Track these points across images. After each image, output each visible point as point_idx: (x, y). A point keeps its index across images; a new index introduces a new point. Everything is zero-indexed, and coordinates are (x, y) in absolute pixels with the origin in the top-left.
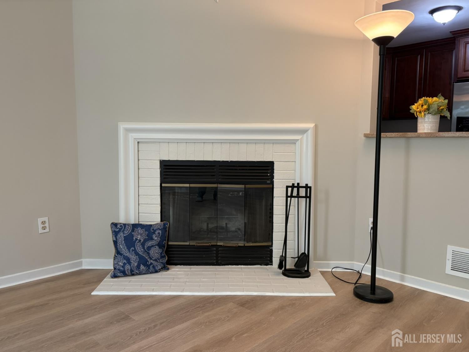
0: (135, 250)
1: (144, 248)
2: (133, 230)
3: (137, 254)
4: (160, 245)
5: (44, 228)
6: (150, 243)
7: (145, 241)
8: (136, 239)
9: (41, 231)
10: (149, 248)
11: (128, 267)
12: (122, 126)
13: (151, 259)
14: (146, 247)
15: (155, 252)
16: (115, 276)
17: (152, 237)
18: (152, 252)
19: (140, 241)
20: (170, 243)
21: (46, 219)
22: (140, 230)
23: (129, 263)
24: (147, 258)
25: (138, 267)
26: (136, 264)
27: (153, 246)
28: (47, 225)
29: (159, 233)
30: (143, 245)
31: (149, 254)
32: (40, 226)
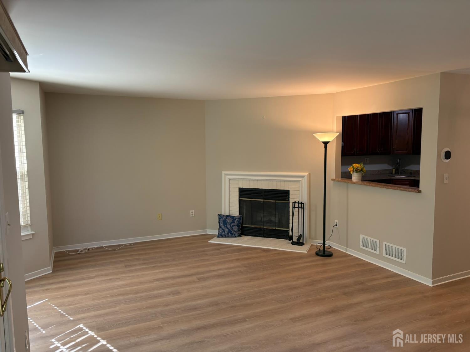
0: (227, 226)
1: (230, 226)
2: (226, 218)
3: (227, 228)
4: (238, 225)
5: (192, 215)
6: (233, 224)
7: (231, 223)
8: (228, 222)
9: (191, 216)
10: (233, 226)
11: (223, 233)
12: (224, 173)
13: (233, 231)
14: (231, 226)
15: (235, 228)
16: (218, 237)
17: (234, 222)
18: (234, 228)
19: (229, 223)
20: (244, 225)
21: (193, 211)
22: (229, 218)
23: (224, 232)
24: (232, 230)
25: (228, 234)
26: (227, 232)
27: (234, 225)
28: (193, 213)
29: (237, 220)
30: (230, 224)
31: (232, 228)
32: (191, 214)
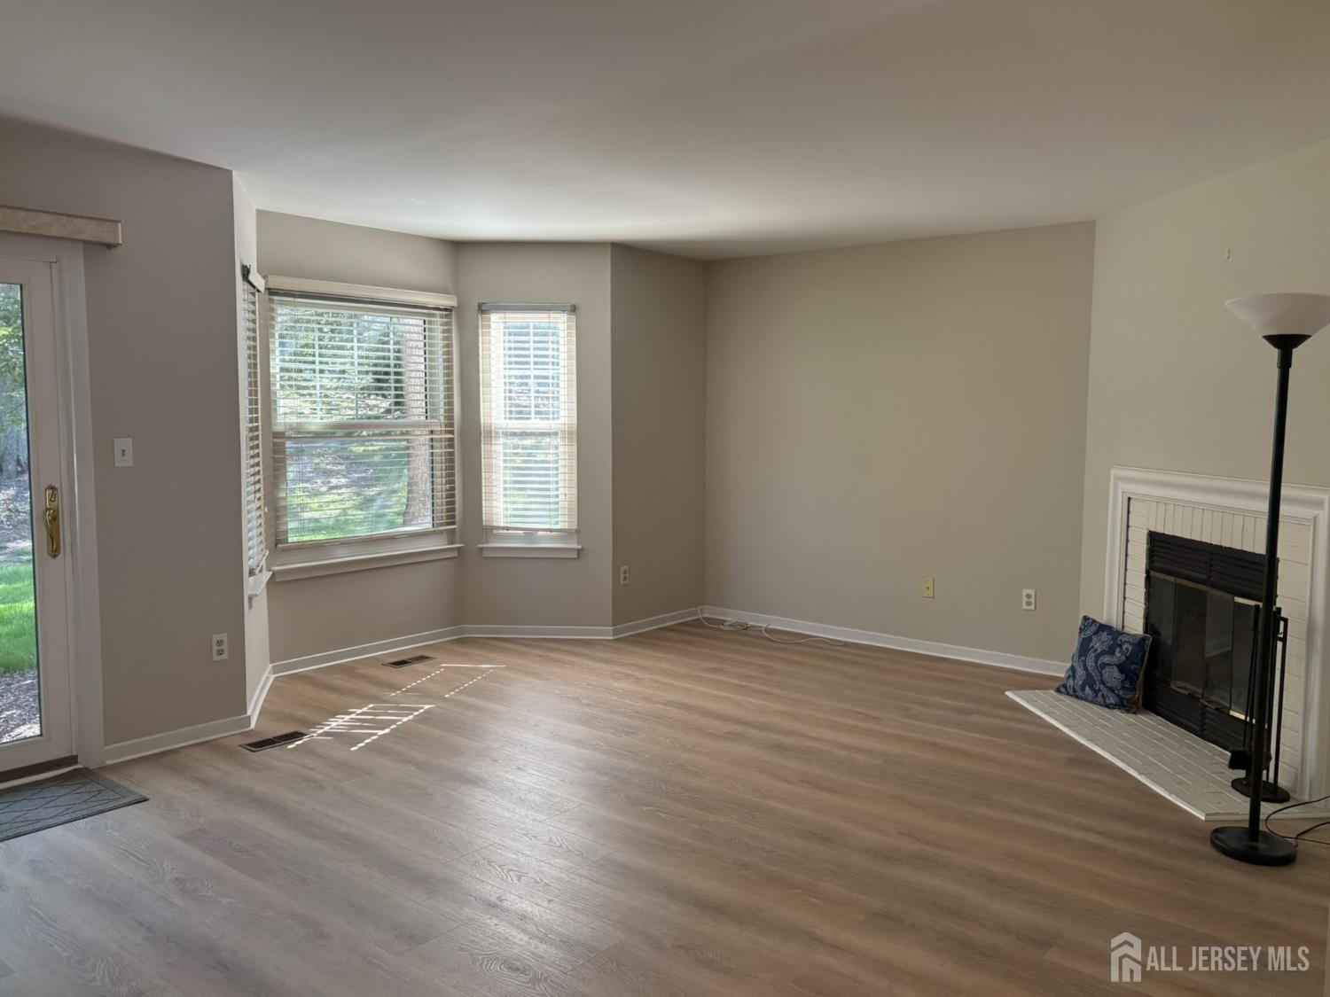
0: (1084, 661)
1: (1096, 663)
2: (1096, 633)
3: (1085, 668)
4: (1121, 668)
5: (1028, 603)
6: (1106, 659)
7: (1103, 653)
8: (1093, 647)
9: (1025, 606)
10: (1104, 665)
11: (1071, 682)
13: (1103, 682)
14: (1099, 663)
15: (1113, 676)
16: (1058, 690)
17: (1114, 651)
18: (1106, 672)
19: (1096, 650)
21: (1032, 592)
22: (1104, 636)
23: (1074, 677)
24: (1096, 679)
25: (1083, 687)
26: (1081, 682)
27: (1109, 665)
28: (1032, 600)
29: (1127, 649)
30: (1097, 658)
31: (1101, 673)
32: (1025, 599)
